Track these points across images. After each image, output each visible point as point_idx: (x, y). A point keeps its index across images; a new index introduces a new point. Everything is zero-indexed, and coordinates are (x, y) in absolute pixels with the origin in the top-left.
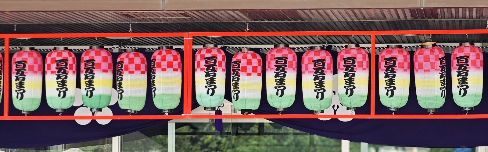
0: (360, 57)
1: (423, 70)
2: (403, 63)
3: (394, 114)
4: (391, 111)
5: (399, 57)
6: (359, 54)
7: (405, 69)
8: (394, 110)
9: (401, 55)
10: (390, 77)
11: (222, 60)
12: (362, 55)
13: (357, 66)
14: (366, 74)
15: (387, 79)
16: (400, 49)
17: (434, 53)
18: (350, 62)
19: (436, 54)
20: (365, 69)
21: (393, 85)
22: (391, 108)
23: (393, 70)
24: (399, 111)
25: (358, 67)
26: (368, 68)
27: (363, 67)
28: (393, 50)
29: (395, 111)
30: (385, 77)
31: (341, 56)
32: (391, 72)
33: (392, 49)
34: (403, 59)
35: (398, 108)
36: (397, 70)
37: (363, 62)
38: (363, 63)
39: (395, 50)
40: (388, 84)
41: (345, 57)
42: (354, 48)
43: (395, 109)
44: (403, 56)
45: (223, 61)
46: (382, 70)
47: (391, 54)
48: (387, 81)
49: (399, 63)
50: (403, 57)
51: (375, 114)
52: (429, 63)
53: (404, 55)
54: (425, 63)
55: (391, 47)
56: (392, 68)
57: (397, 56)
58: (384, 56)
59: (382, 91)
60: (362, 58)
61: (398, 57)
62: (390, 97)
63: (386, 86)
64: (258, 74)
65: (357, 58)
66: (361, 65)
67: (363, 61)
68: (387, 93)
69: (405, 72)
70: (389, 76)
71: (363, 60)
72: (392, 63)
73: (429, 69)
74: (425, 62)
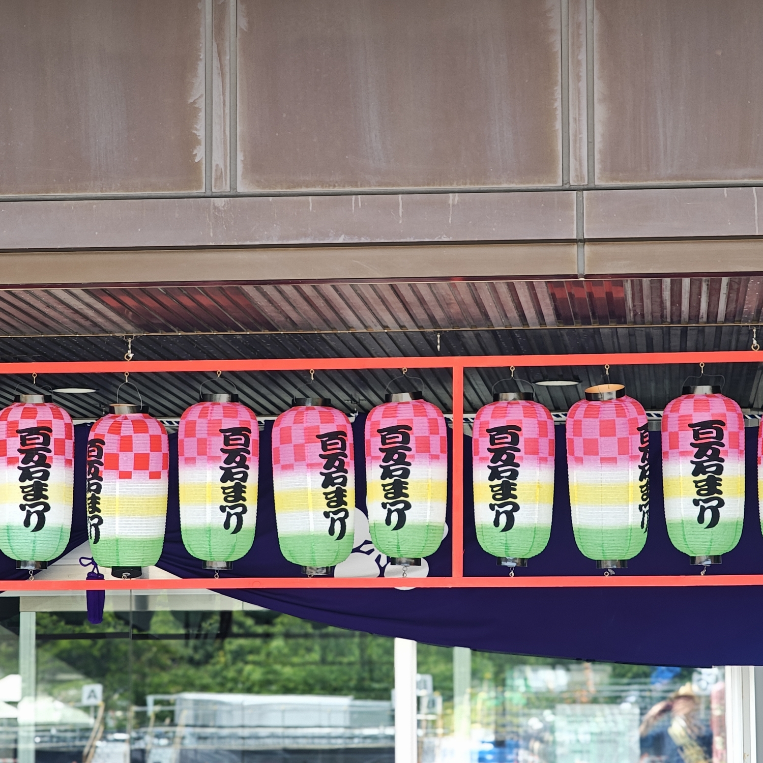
0: (421, 425)
1: (599, 457)
2: (536, 441)
3: (513, 574)
4: (506, 566)
5: (527, 425)
6: (420, 418)
7: (541, 455)
8: (514, 565)
9: (533, 419)
10: (503, 477)
11: (63, 437)
12: (429, 419)
13: (414, 449)
14: (439, 471)
15: (496, 482)
16: (528, 404)
17: (627, 414)
18: (397, 440)
19: (631, 417)
20: (435, 457)
21: (510, 500)
22: (506, 560)
23: (510, 461)
24: (527, 567)
25: (417, 452)
26: (446, 455)
27: (429, 452)
28: (509, 406)
29: (516, 567)
30: (491, 478)
31: (373, 424)
32: (506, 463)
33: (509, 403)
34: (537, 429)
35: (524, 559)
36: (521, 458)
37: (431, 439)
38: (431, 442)
39: (514, 406)
40: (498, 497)
41: (382, 427)
42: (408, 403)
43: (517, 561)
44: (537, 422)
45: (66, 438)
46: (483, 459)
47: (505, 417)
48: (495, 489)
49: (526, 440)
50: (537, 426)
51: (464, 576)
52: (614, 440)
53: (540, 419)
54: (602, 440)
55: (506, 400)
56: (507, 454)
57: (521, 423)
58: (487, 423)
59: (483, 516)
60: (428, 428)
61: (523, 425)
62: (504, 530)
63: (494, 502)
64: (150, 473)
65: (414, 428)
66: (425, 446)
67: (431, 436)
68: (495, 519)
69: (543, 465)
70: (502, 475)
71: (431, 433)
72: (509, 440)
73: (614, 456)
74: (603, 438)
